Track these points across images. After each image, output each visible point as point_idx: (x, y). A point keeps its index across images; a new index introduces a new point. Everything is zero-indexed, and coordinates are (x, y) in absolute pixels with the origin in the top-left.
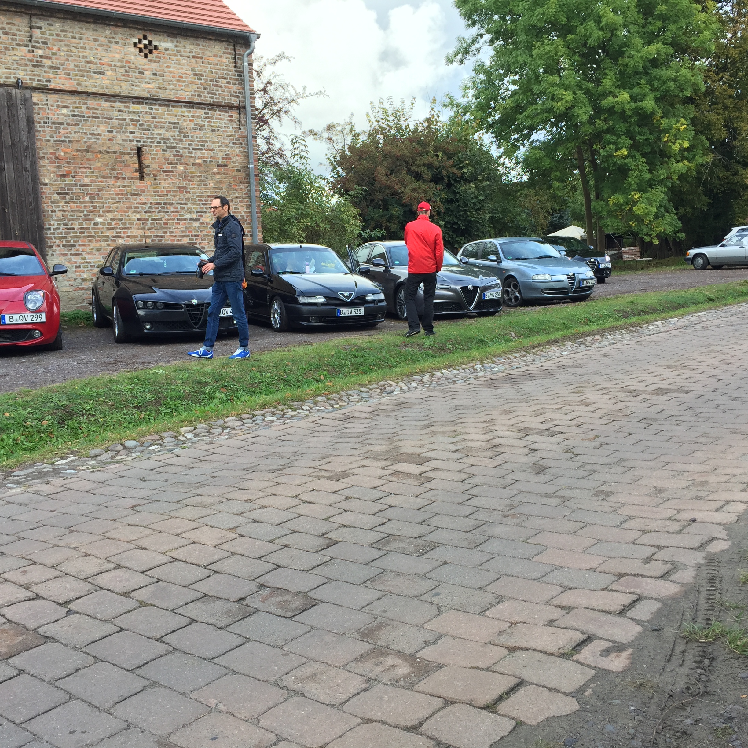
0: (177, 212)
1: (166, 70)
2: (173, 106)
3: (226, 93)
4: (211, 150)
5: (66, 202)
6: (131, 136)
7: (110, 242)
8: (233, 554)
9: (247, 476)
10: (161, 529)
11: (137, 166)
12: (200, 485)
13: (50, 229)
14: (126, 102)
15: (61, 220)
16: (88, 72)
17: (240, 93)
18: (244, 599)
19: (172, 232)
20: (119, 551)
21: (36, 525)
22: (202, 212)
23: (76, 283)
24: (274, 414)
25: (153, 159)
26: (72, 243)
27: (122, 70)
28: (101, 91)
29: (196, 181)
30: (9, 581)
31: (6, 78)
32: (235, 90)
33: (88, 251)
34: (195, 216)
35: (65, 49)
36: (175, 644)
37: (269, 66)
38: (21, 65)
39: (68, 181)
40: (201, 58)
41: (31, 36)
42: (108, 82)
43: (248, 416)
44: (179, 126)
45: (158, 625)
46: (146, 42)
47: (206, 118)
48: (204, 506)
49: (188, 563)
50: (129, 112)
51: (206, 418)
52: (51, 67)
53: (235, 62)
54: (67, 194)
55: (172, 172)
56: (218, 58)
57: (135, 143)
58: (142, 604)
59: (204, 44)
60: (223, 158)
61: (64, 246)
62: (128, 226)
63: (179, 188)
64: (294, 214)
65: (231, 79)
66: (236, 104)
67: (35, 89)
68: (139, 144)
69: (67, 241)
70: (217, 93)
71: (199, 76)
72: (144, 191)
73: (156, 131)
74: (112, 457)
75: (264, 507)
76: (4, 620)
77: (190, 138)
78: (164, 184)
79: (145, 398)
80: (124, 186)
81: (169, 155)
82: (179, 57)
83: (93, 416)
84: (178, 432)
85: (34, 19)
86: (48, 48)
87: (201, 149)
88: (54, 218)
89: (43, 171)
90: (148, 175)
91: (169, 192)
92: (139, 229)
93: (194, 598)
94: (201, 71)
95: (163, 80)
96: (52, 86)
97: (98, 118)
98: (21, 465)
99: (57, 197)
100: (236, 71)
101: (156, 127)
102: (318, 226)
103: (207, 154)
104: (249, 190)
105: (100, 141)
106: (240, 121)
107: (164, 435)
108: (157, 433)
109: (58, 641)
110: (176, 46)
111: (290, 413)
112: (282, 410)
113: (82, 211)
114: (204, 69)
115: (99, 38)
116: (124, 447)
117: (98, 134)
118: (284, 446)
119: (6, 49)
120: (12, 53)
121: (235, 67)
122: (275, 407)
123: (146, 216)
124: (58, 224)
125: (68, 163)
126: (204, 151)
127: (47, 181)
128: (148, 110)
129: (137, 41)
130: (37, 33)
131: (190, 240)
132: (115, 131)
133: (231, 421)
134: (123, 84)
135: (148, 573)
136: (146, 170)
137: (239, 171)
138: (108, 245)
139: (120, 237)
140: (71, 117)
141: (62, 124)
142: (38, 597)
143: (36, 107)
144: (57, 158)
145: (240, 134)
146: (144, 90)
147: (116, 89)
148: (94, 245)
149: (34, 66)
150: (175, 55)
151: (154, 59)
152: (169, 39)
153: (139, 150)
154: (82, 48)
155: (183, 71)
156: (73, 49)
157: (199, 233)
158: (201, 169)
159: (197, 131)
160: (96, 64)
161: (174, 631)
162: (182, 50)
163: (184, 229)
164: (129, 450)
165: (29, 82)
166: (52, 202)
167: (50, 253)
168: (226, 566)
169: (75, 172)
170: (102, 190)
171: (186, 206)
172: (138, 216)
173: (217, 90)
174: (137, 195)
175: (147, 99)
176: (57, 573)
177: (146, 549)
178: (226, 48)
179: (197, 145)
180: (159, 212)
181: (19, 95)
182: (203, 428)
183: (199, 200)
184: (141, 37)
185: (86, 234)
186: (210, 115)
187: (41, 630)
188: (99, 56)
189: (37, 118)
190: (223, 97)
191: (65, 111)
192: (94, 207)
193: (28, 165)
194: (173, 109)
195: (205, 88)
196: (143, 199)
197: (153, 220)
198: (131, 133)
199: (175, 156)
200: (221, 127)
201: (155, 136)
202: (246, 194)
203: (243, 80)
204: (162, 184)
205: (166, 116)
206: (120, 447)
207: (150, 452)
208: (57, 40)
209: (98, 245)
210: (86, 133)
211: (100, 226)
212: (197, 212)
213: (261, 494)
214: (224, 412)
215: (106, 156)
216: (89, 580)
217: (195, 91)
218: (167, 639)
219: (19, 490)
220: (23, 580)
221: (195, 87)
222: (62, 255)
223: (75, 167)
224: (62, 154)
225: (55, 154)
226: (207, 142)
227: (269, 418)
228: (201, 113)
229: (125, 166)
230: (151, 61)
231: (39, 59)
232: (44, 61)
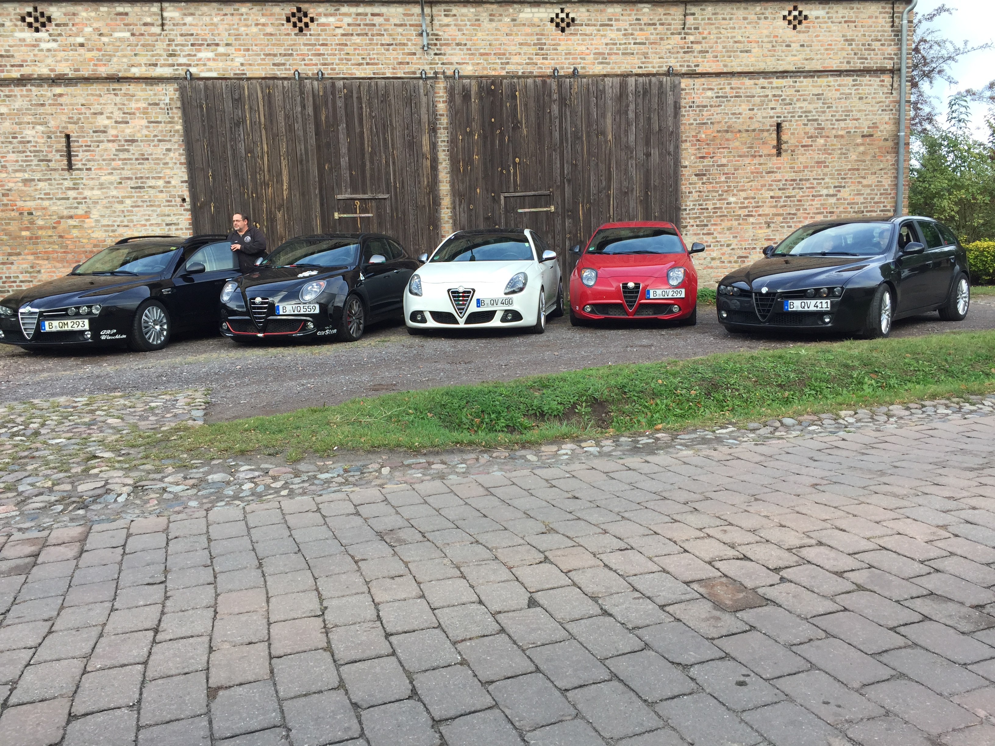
0: (813, 188)
1: (814, 39)
2: (818, 77)
3: (879, 56)
4: (856, 120)
5: (703, 183)
6: (772, 113)
7: (741, 221)
8: (952, 554)
9: (939, 471)
10: (855, 513)
11: (775, 143)
12: (882, 473)
13: (685, 210)
14: (770, 78)
15: (697, 201)
16: (735, 52)
17: (895, 54)
18: (983, 606)
19: (806, 209)
20: (815, 528)
21: (718, 488)
22: (840, 187)
23: (705, 262)
24: (947, 407)
25: (793, 134)
26: (705, 223)
27: (769, 46)
28: (746, 69)
29: (836, 154)
30: (712, 537)
31: (659, 67)
32: (890, 52)
33: (719, 230)
34: (832, 191)
35: (715, 31)
36: (913, 637)
37: (924, 23)
38: (673, 53)
39: (706, 162)
40: (855, 22)
41: (684, 24)
42: (753, 59)
43: (916, 406)
44: (822, 97)
45: (886, 614)
46: (796, 13)
47: (854, 85)
48: (896, 496)
49: (899, 554)
50: (772, 88)
51: (867, 404)
52: (701, 52)
53: (893, 22)
54: (704, 175)
55: (811, 146)
56: (874, 20)
57: (775, 119)
58: (860, 588)
59: (859, 6)
60: (869, 128)
61: (697, 226)
62: (760, 204)
63: (818, 162)
64: (945, 185)
65: (885, 40)
66: (889, 67)
67: (683, 75)
68: (779, 120)
69: (700, 221)
70: (869, 57)
71: (849, 41)
72: (780, 168)
73: (798, 105)
74: (771, 433)
75: (974, 508)
76: (720, 574)
77: (834, 109)
78: (802, 159)
79: (789, 377)
80: (760, 164)
81: (810, 129)
82: (830, 24)
83: (737, 390)
84: (837, 415)
85: (688, 7)
86: (699, 33)
87: (845, 120)
88: (691, 199)
89: (684, 154)
90: (786, 151)
91: (806, 167)
92: (771, 207)
93: (920, 594)
94: (853, 35)
95: (811, 51)
96: (699, 70)
97: (741, 97)
98: (684, 430)
99: (695, 178)
100: (892, 31)
101: (798, 100)
102: (974, 198)
103: (850, 124)
104: (897, 161)
105: (741, 120)
106: (892, 86)
107: (823, 416)
108: (815, 413)
109: (780, 606)
110: (828, 13)
111: (967, 407)
112: (958, 403)
113: (717, 191)
114: (856, 34)
115: (749, 16)
116: (782, 424)
117: (740, 114)
118: (972, 443)
119: (661, 39)
120: (666, 42)
121: (893, 26)
122: (948, 399)
123: (780, 193)
124: (694, 205)
125: (708, 144)
126: (848, 121)
127: (687, 163)
128: (792, 84)
129: (786, 13)
130: (690, 20)
131: (824, 217)
132: (756, 108)
133: (897, 409)
134: (768, 59)
135: (856, 556)
136: (784, 147)
137: (886, 140)
138: (739, 224)
139: (752, 216)
140: (715, 99)
141: (706, 106)
142: (746, 558)
143: (683, 92)
144: (699, 140)
145: (891, 99)
146: (790, 63)
147: (761, 66)
148: (726, 224)
149: (685, 52)
150: (826, 22)
151: (804, 29)
152: (821, 6)
153: (779, 126)
154: (731, 28)
155: (834, 38)
156: (723, 31)
157: (835, 210)
158: (843, 141)
159: (843, 100)
160: (744, 42)
161: (906, 624)
162: (834, 16)
163: (819, 206)
164: (788, 428)
165: (679, 68)
166: (690, 184)
167: (684, 233)
168: (949, 564)
169: (714, 153)
170: (738, 169)
171: (823, 182)
172: (772, 194)
173: (869, 54)
174: (773, 172)
175: (792, 72)
176: (758, 539)
177: (844, 531)
178: (883, 8)
179: (841, 115)
180: (794, 189)
181: (669, 83)
182: (865, 414)
183: (838, 174)
184: (791, 8)
185: (719, 214)
186: (858, 82)
187: (760, 591)
188: (747, 34)
189: (683, 102)
190: (874, 61)
191: (709, 93)
192: (729, 187)
193: (672, 149)
194: (819, 80)
195: (855, 54)
196: (778, 176)
197: (786, 197)
198: (772, 109)
199: (816, 129)
200: (869, 94)
201: (797, 110)
202: (893, 165)
203: (900, 40)
204: (800, 160)
205: (811, 88)
206: (778, 424)
207: (810, 432)
208: (708, 24)
209: (729, 224)
210: (727, 114)
211: (733, 205)
212: (835, 187)
213: (965, 494)
214: (888, 399)
215: (745, 135)
216: (794, 551)
217: (844, 58)
218: (902, 630)
219: (690, 452)
220: (726, 538)
221: (844, 53)
222: (695, 234)
223: (714, 148)
224: (703, 136)
225: (696, 136)
226: (852, 111)
227: (942, 410)
228: (848, 80)
229: (764, 143)
230: (799, 32)
231: (690, 45)
232: (695, 46)
